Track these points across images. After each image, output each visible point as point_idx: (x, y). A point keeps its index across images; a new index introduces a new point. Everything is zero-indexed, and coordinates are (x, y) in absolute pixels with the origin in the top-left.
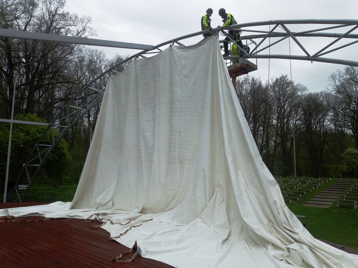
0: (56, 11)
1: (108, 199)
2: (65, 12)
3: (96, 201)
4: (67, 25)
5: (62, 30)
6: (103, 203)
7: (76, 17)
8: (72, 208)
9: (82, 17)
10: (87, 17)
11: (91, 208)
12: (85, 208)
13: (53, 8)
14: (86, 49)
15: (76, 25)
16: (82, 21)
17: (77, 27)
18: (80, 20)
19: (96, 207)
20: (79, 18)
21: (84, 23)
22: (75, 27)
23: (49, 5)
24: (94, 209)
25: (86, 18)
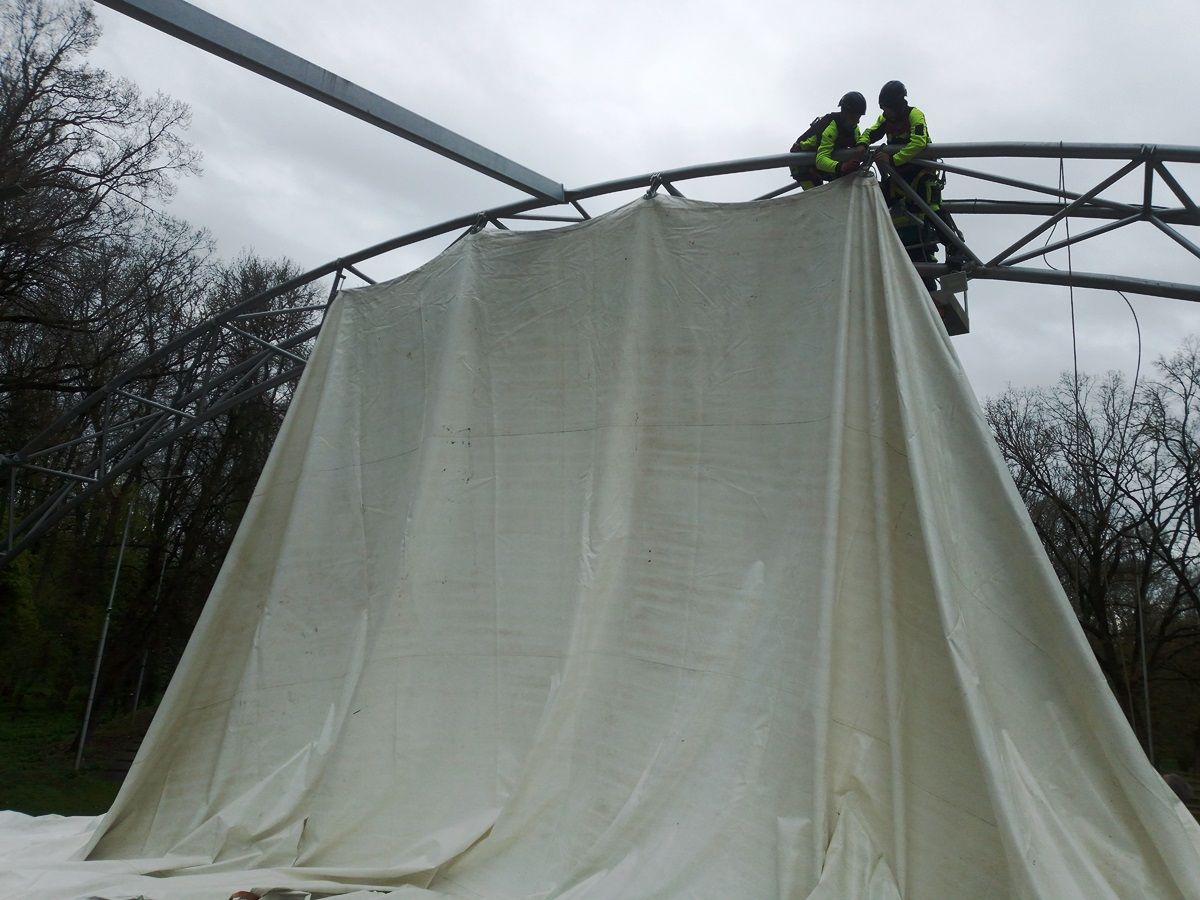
0: (57, 58)
1: (280, 812)
2: (92, 69)
3: (219, 818)
4: (91, 118)
5: (69, 129)
6: (255, 833)
7: (130, 96)
8: (95, 854)
9: (156, 97)
10: (173, 99)
11: (192, 850)
12: (161, 855)
13: (44, 46)
14: (148, 211)
15: (126, 122)
16: (153, 111)
17: (129, 131)
18: (143, 105)
19: (218, 848)
20: (142, 99)
21: (161, 120)
22: (118, 129)
23: (30, 32)
24: (207, 860)
25: (171, 106)
